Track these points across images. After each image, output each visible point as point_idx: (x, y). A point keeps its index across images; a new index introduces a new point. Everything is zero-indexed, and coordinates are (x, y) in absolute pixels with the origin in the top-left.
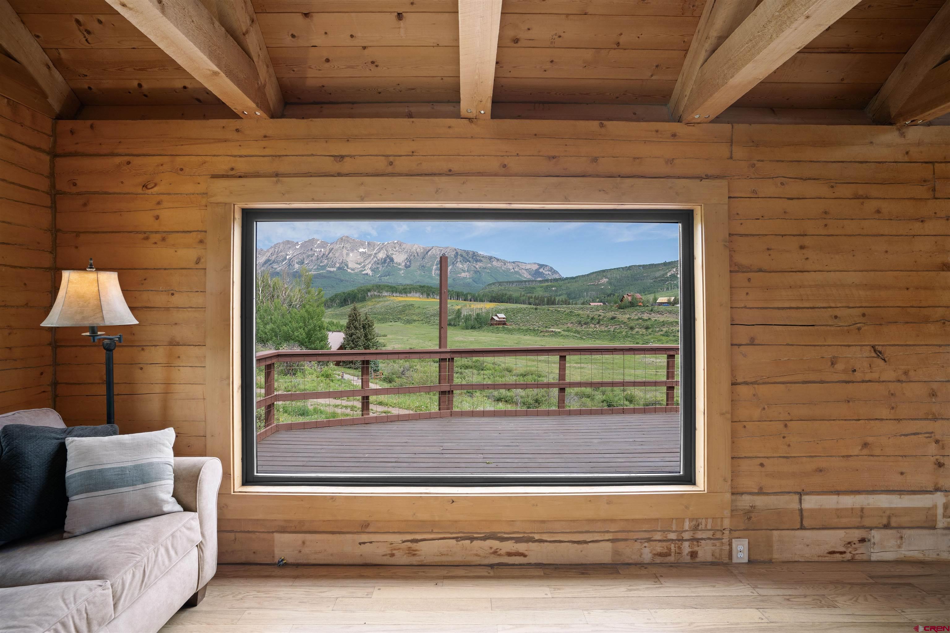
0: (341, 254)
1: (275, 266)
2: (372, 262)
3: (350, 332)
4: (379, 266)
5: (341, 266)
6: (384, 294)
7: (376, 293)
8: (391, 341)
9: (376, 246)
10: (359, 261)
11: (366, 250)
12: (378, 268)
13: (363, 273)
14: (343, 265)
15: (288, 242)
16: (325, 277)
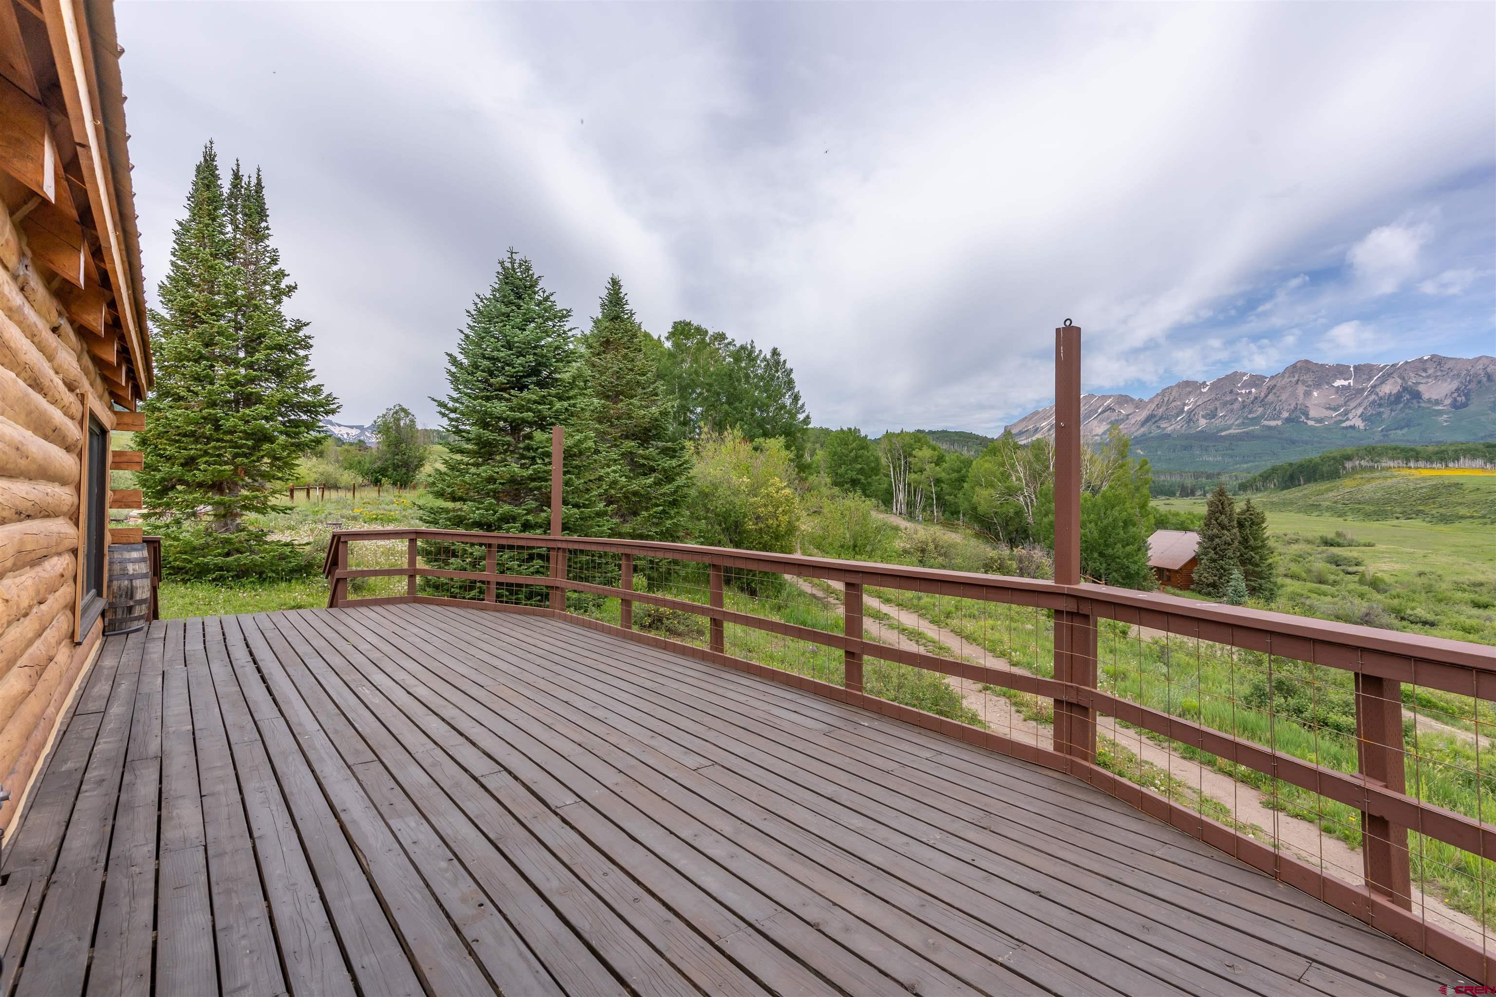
0: (1294, 395)
1: (1163, 424)
2: (1366, 403)
3: (1210, 532)
4: (1382, 410)
5: (1294, 416)
6: (1383, 465)
7: (1363, 463)
8: (1381, 555)
9: (1375, 371)
10: (1333, 404)
11: (1351, 381)
12: (1379, 414)
13: (1344, 425)
14: (1298, 413)
15: (1187, 383)
16: (1257, 437)
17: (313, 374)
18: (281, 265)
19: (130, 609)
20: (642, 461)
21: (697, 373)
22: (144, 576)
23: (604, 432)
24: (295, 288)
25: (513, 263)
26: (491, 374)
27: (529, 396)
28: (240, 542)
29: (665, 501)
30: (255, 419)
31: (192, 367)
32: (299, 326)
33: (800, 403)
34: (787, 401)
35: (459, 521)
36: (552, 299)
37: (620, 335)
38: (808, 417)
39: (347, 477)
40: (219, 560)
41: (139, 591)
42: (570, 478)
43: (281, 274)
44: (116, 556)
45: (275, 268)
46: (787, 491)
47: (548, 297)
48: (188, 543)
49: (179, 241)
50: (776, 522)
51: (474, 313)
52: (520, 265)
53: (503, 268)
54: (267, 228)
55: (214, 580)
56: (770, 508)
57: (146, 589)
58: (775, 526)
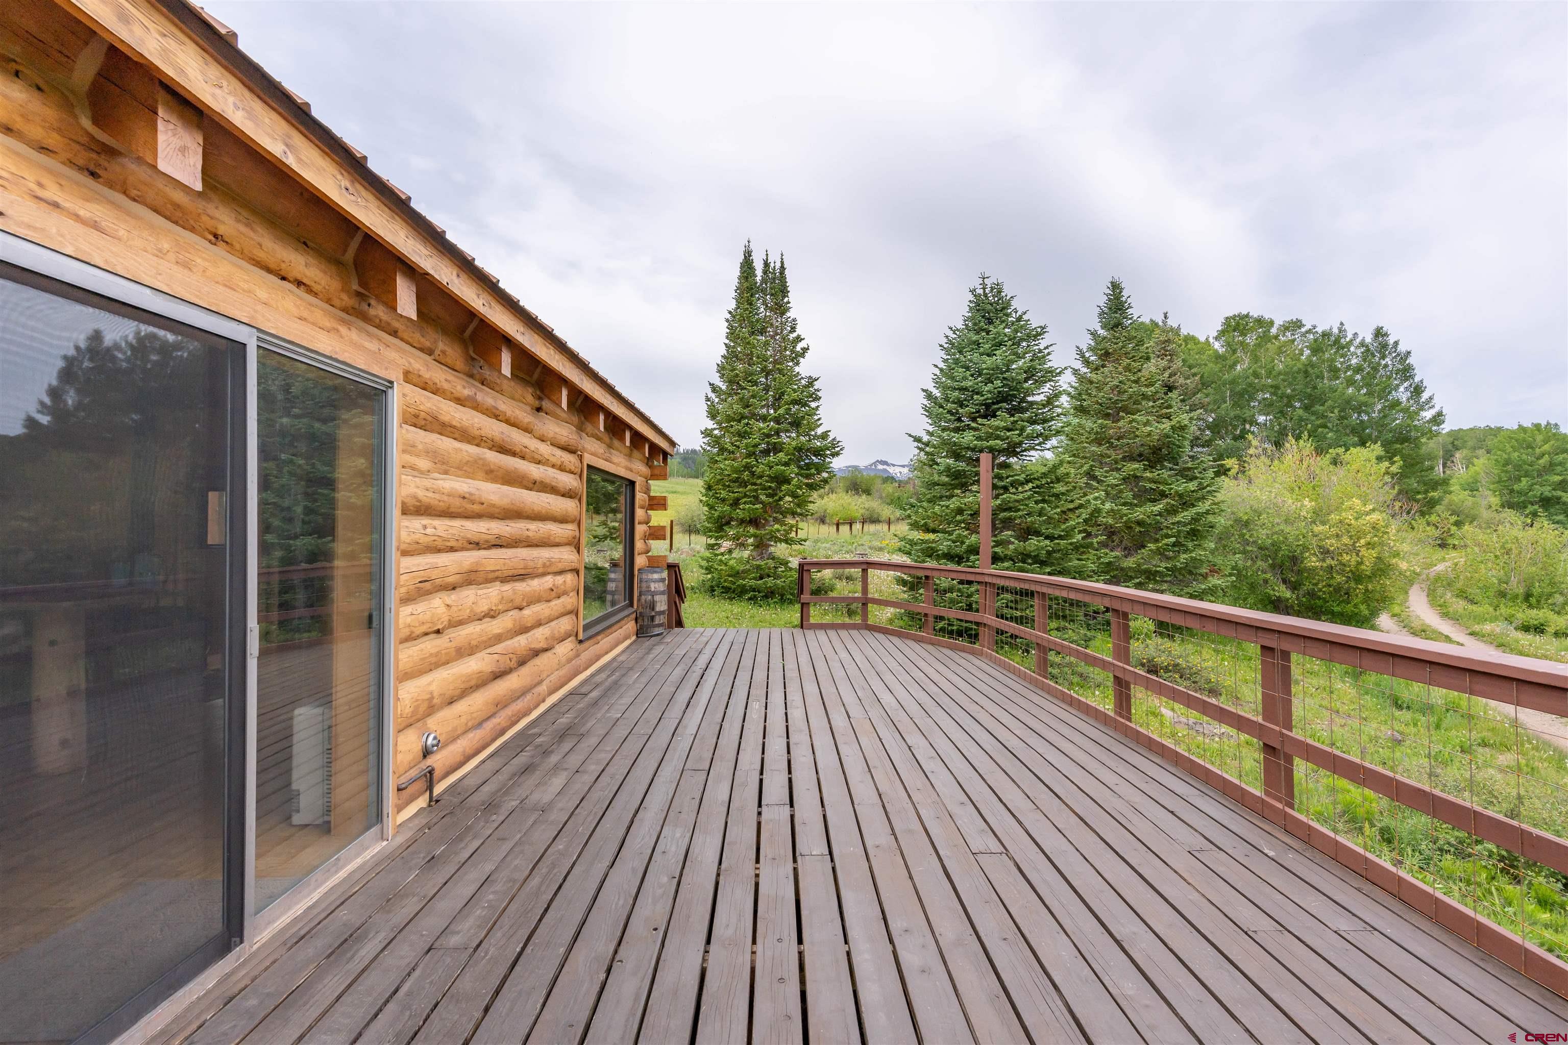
17: (821, 422)
18: (799, 331)
19: (653, 618)
20: (1148, 485)
21: (1256, 375)
22: (662, 593)
23: (1101, 455)
24: (808, 349)
25: (984, 289)
26: (961, 405)
27: (996, 423)
28: (769, 569)
29: (1179, 532)
30: (777, 465)
31: (737, 427)
32: (811, 381)
33: (1425, 396)
34: (1402, 394)
35: (930, 553)
36: (1025, 317)
37: (1120, 344)
38: (1440, 414)
39: (887, 512)
40: (753, 583)
41: (658, 604)
42: (1042, 508)
43: (799, 339)
44: (644, 576)
45: (795, 335)
46: (1375, 516)
47: (1021, 317)
48: (732, 568)
49: (730, 327)
50: (1354, 559)
51: (946, 346)
52: (992, 289)
53: (975, 296)
54: (789, 303)
55: (750, 599)
56: (1346, 540)
57: (663, 603)
58: (1353, 563)
